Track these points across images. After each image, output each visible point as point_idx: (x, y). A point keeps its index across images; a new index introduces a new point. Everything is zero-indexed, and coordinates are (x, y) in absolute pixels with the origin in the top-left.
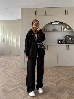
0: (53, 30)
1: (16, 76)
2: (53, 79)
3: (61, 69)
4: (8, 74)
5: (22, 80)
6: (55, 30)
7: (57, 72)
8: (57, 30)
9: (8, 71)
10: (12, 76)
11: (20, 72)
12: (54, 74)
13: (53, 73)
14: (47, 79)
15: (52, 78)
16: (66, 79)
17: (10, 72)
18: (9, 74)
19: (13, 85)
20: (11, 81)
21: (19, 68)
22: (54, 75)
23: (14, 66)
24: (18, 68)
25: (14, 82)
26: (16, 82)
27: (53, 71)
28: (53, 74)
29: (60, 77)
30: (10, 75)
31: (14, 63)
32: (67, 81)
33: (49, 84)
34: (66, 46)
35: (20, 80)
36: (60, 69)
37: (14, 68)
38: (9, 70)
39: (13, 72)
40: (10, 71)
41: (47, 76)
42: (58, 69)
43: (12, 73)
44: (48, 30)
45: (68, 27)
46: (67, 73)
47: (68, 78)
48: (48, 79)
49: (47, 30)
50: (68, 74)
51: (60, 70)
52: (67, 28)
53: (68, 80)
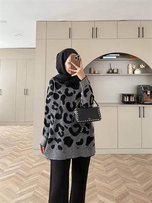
0: (108, 72)
1: (23, 176)
2: (108, 189)
3: (126, 161)
4: (5, 171)
5: (37, 187)
6: (113, 72)
7: (117, 169)
8: (117, 73)
9: (5, 164)
10: (13, 176)
13: (107, 171)
14: (95, 186)
16: (140, 187)
17: (11, 167)
18: (7, 170)
19: (14, 201)
22: (111, 177)
23: (22, 150)
24: (29, 156)
25: (18, 193)
28: (108, 175)
29: (125, 182)
30: (10, 175)
31: (21, 143)
33: (100, 201)
34: (139, 109)
35: (31, 189)
36: (124, 160)
37: (19, 156)
38: (10, 160)
40: (11, 162)
41: (96, 180)
42: (120, 161)
43: (14, 168)
44: (96, 72)
45: (142, 66)
46: (141, 171)
47: (144, 186)
49: (94, 73)
50: (142, 174)
51: (124, 164)
52: (141, 69)
53: (145, 191)
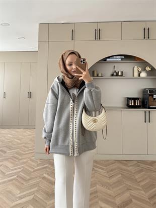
0: (112, 75)
6: (117, 75)
7: (120, 175)
9: (7, 167)
10: (14, 179)
11: (34, 171)
12: (114, 179)
13: (110, 178)
14: (97, 192)
15: (109, 192)
18: (8, 173)
19: (14, 204)
20: (10, 192)
21: (33, 158)
22: (114, 183)
25: (18, 196)
26: (21, 198)
27: (112, 170)
28: (111, 181)
29: (128, 190)
32: (147, 202)
34: (144, 113)
36: (128, 167)
37: (21, 159)
39: (18, 170)
40: (13, 165)
41: (97, 186)
48: (99, 194)
53: (149, 199)
